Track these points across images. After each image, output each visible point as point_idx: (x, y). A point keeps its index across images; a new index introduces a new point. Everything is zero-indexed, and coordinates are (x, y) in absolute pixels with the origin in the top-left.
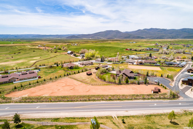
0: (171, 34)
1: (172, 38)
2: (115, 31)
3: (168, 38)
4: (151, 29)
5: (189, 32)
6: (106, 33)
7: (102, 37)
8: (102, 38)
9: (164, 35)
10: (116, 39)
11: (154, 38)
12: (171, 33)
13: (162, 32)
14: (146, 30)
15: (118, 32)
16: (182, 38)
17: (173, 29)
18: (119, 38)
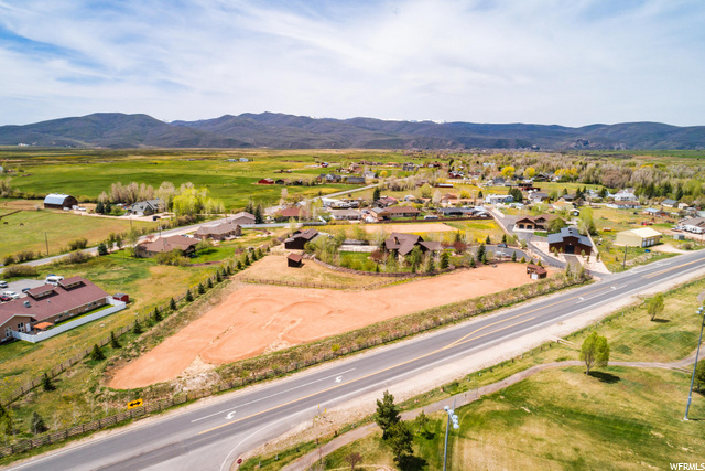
0: (330, 135)
1: (335, 146)
2: (133, 116)
3: (322, 147)
4: (266, 115)
5: (374, 130)
6: (96, 122)
7: (82, 138)
8: (82, 143)
9: (311, 136)
10: (143, 147)
11: (283, 147)
12: (328, 132)
13: (300, 126)
14: (249, 119)
15: (145, 122)
16: (361, 147)
17: (331, 120)
18: (160, 146)
